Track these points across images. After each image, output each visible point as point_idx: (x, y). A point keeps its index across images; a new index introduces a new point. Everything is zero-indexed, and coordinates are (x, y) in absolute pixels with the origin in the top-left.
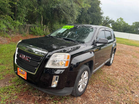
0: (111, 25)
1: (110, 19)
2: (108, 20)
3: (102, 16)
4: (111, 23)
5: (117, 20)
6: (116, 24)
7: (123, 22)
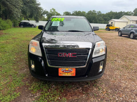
0: (47, 15)
1: (44, 10)
2: (42, 11)
3: (40, 7)
4: (45, 14)
5: (50, 10)
6: (51, 14)
7: (56, 12)
